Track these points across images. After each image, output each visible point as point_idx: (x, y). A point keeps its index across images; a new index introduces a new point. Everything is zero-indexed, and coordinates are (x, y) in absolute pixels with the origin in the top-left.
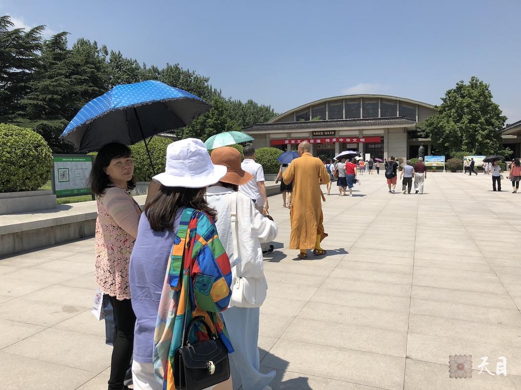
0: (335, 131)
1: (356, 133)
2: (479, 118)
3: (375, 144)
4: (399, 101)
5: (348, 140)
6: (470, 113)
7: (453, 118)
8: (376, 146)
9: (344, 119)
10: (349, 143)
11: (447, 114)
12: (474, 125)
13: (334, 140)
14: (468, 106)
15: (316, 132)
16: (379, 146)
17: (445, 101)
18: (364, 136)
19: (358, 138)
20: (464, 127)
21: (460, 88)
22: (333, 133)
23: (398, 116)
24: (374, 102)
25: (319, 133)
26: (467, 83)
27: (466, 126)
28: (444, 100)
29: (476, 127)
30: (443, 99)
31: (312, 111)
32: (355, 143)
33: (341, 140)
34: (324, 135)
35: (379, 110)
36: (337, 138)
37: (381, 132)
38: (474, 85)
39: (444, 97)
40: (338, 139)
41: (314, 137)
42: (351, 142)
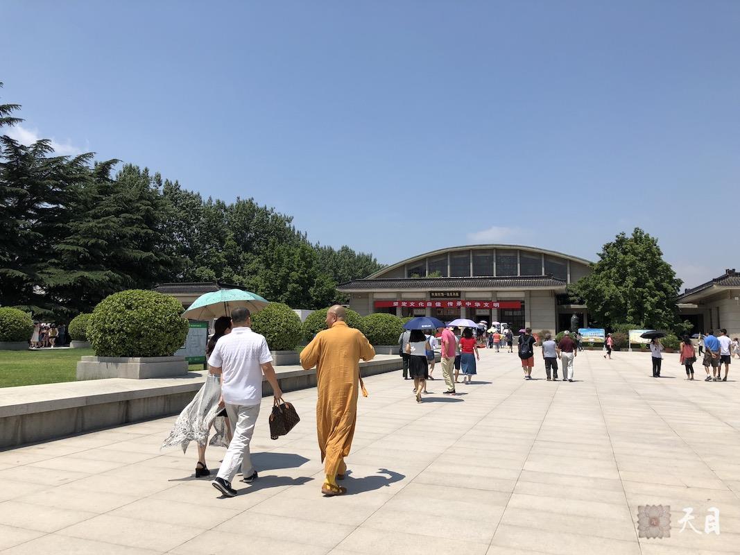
0: (459, 292)
1: (489, 295)
2: (647, 281)
3: (513, 310)
4: (545, 254)
5: (478, 305)
6: (635, 274)
7: (613, 280)
8: (515, 313)
9: (471, 277)
10: (479, 308)
11: (605, 275)
12: (640, 289)
13: (459, 304)
14: (632, 265)
15: (434, 292)
16: (519, 313)
17: (603, 258)
18: (499, 299)
19: (491, 302)
20: (628, 292)
21: (621, 241)
22: (457, 294)
23: (543, 274)
24: (512, 255)
25: (439, 294)
26: (629, 236)
27: (631, 291)
28: (602, 256)
29: (643, 293)
30: (599, 255)
31: (429, 263)
32: (486, 308)
33: (468, 304)
34: (446, 296)
35: (519, 265)
36: (462, 302)
37: (521, 295)
38: (639, 237)
39: (602, 252)
40: (464, 303)
41: (432, 299)
42: (481, 308)
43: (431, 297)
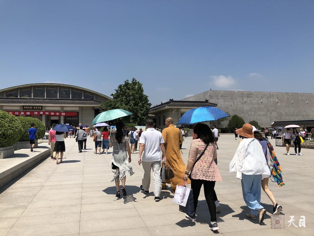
0: (42, 107)
1: (59, 109)
2: (139, 103)
3: (72, 117)
4: (84, 90)
5: (53, 114)
6: (134, 99)
7: (124, 102)
8: (73, 119)
10: (53, 116)
11: (120, 100)
12: (137, 107)
13: (41, 113)
14: (133, 95)
15: (26, 106)
16: (75, 119)
18: (65, 111)
19: (60, 113)
20: (131, 108)
21: (127, 84)
22: (40, 108)
24: (67, 90)
25: (29, 107)
26: (130, 82)
28: (117, 91)
29: (137, 109)
30: (116, 90)
32: (57, 116)
33: (47, 113)
34: (33, 109)
35: (71, 95)
36: (43, 112)
37: (77, 109)
38: (135, 83)
40: (44, 113)
41: (24, 110)
42: (55, 115)
43: (24, 109)
